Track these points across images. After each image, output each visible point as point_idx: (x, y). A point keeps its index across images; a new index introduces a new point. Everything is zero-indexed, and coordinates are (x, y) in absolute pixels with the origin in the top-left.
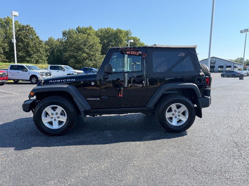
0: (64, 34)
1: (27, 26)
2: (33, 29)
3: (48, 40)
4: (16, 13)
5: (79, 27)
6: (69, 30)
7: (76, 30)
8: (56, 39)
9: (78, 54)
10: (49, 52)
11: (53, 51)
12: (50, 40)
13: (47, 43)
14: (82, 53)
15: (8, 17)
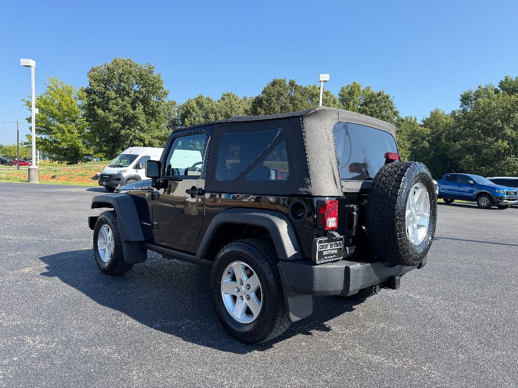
0: (465, 99)
1: (379, 95)
2: (390, 98)
3: (429, 117)
4: (325, 77)
5: (506, 79)
6: (477, 89)
7: (499, 86)
8: (448, 112)
9: (486, 142)
10: (429, 141)
11: (438, 139)
12: (435, 115)
13: (426, 123)
14: (496, 141)
15: (354, 84)
